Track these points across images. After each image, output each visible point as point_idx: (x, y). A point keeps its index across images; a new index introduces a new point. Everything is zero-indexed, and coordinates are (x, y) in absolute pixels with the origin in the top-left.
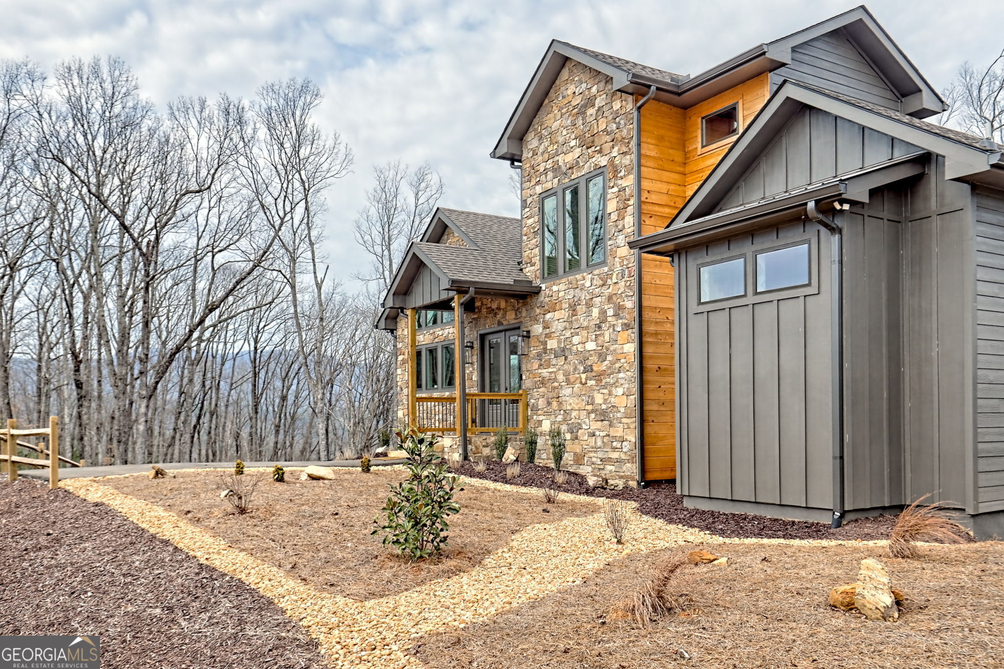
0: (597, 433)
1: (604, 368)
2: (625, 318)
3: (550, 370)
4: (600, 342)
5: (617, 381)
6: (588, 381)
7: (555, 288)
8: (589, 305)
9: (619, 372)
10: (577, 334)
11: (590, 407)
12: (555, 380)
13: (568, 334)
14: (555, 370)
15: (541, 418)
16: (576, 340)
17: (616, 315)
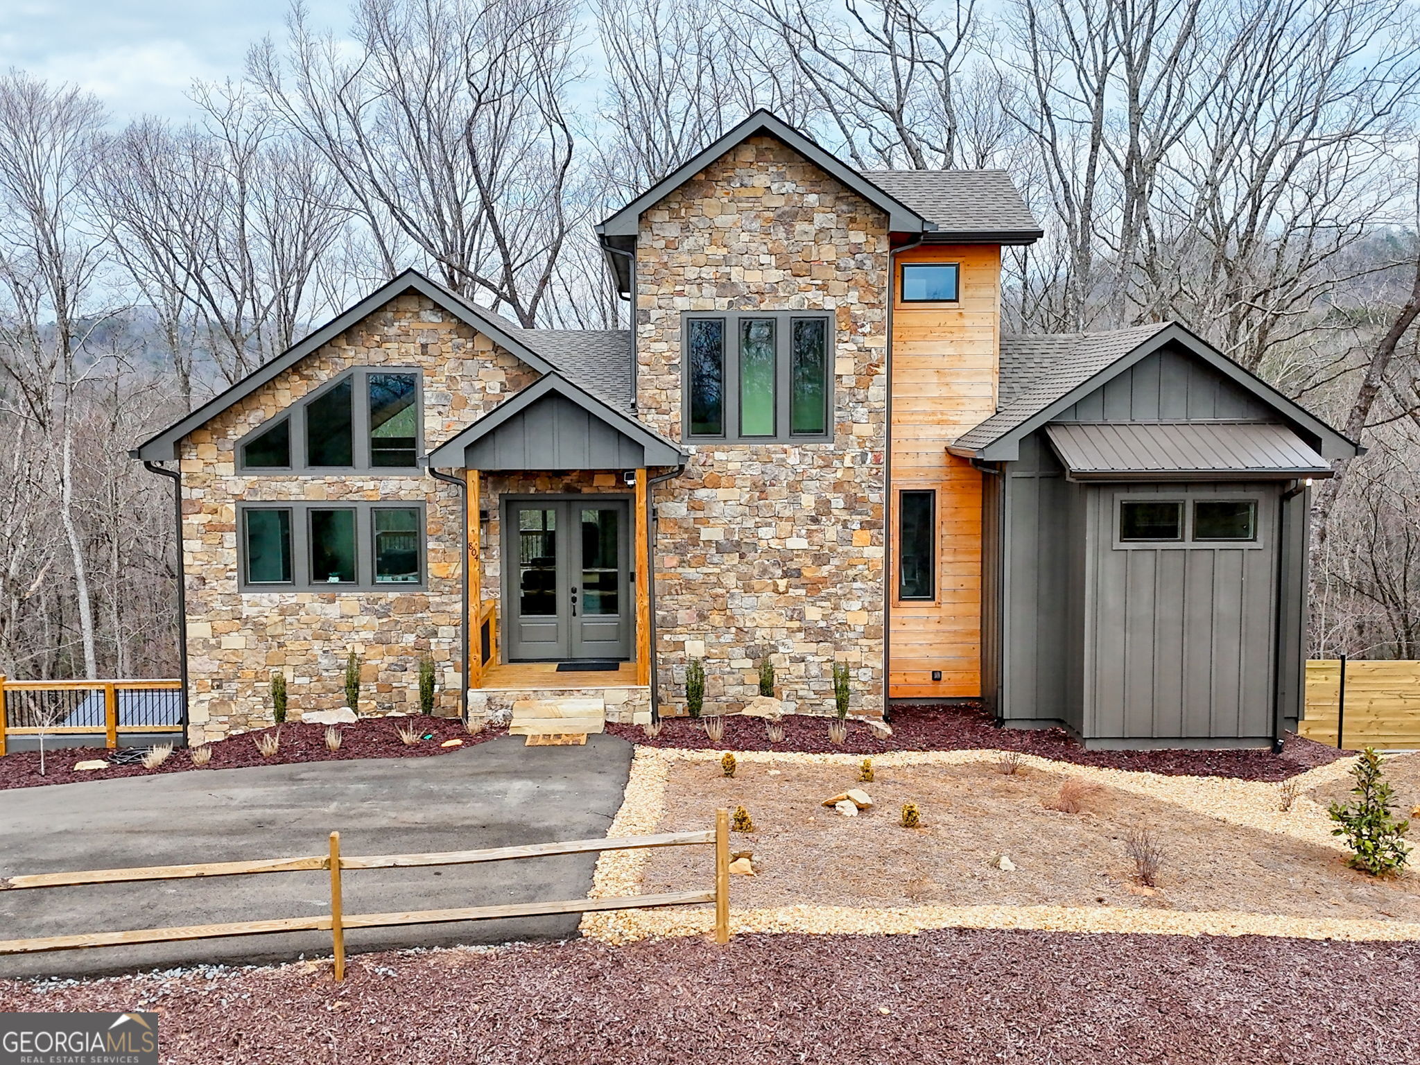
0: (810, 658)
1: (825, 574)
2: (867, 514)
3: (705, 570)
4: (816, 539)
5: (850, 593)
6: (790, 590)
7: (719, 455)
8: (794, 488)
9: (854, 580)
10: (769, 525)
11: (796, 624)
12: (719, 584)
13: (750, 523)
14: (717, 570)
15: (681, 637)
16: (764, 532)
17: (849, 508)
